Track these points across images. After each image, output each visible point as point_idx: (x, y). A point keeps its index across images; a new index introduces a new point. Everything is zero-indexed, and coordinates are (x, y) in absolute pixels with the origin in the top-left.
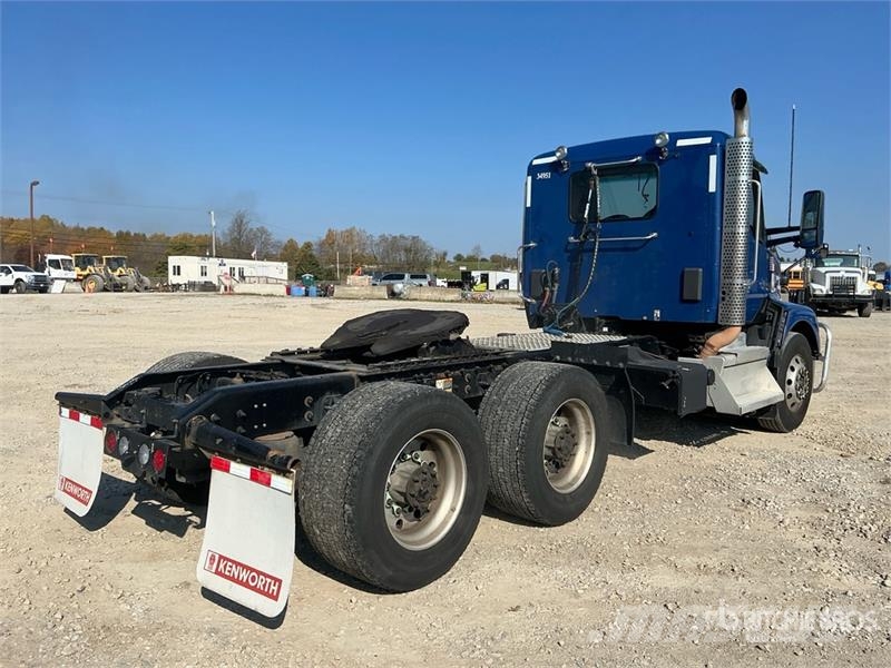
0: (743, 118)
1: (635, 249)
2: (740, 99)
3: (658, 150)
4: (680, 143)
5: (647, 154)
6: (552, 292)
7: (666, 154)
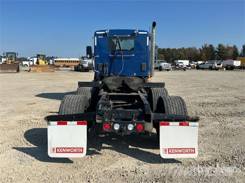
0: (154, 28)
1: (129, 58)
2: (154, 24)
3: (135, 34)
4: (140, 33)
5: (131, 35)
6: (106, 69)
7: (136, 35)
